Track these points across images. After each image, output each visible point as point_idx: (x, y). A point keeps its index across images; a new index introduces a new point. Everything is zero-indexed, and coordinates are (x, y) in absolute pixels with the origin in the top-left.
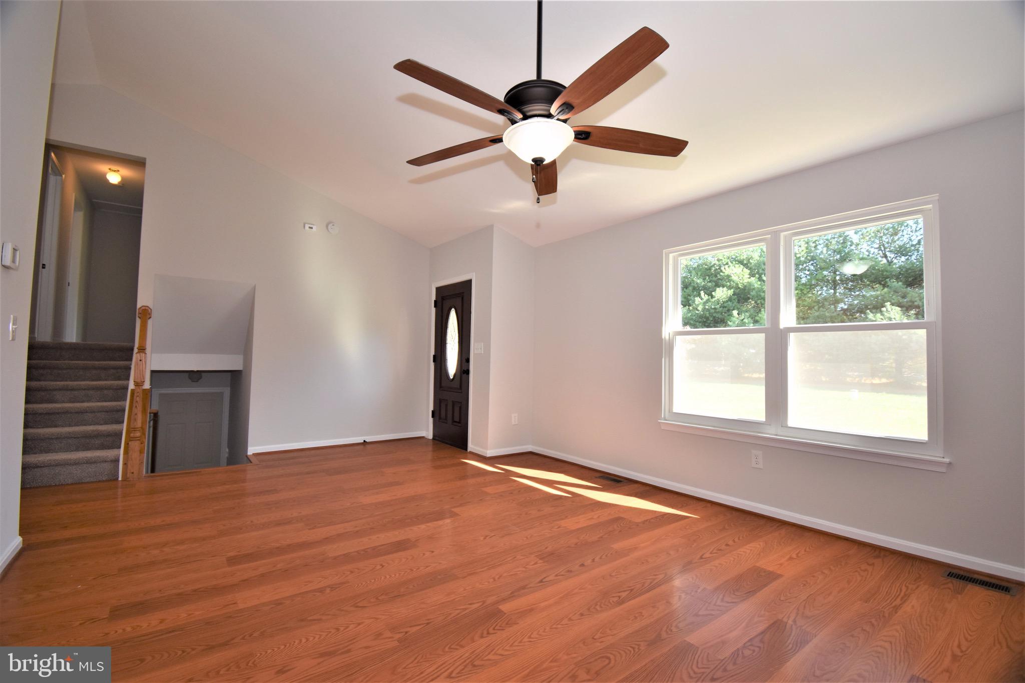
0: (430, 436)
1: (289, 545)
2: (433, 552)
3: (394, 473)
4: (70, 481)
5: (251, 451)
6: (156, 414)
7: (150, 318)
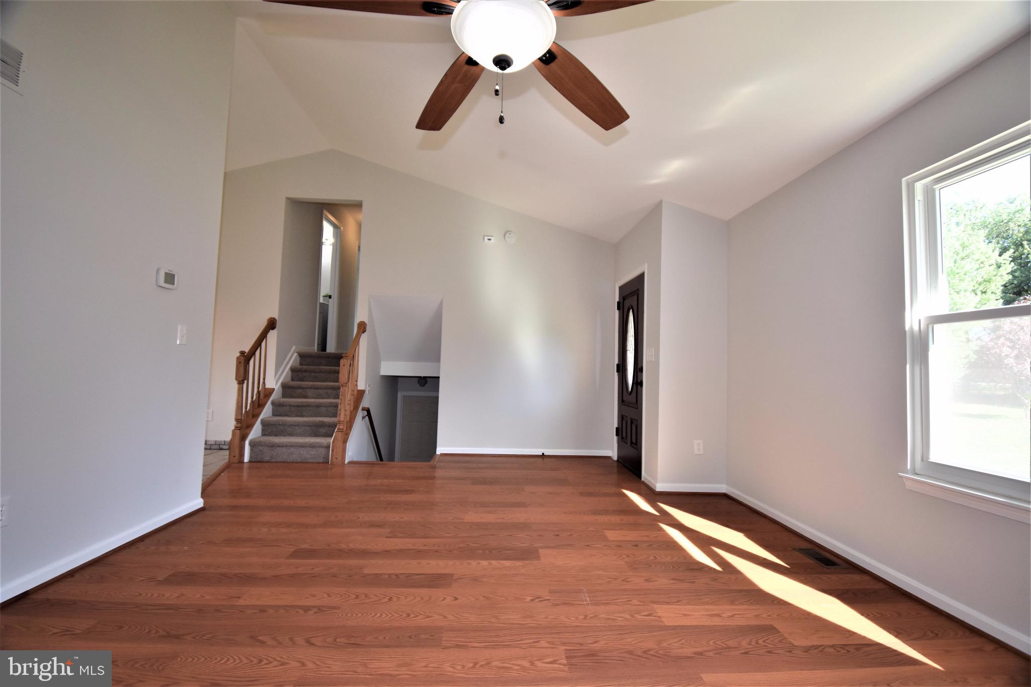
0: (615, 458)
1: (351, 550)
2: (456, 599)
3: (532, 493)
4: (299, 460)
5: (440, 450)
6: (368, 411)
7: (365, 331)
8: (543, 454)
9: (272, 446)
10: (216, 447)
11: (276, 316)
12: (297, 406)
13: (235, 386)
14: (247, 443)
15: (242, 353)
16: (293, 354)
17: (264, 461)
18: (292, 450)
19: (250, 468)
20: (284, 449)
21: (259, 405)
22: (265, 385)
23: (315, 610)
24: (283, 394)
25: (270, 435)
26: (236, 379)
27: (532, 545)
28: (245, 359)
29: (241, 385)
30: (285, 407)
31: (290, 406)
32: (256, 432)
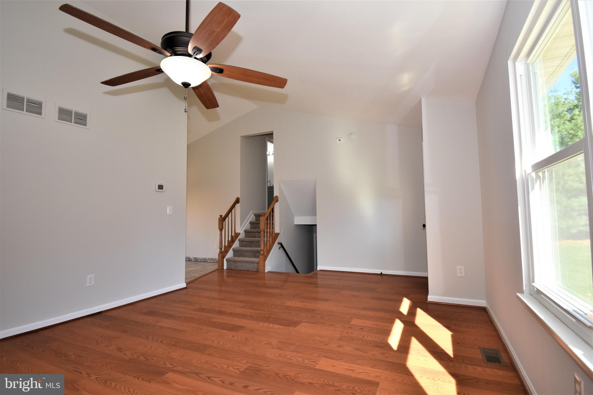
4: (246, 269)
5: (319, 268)
6: (281, 244)
7: (278, 201)
8: (381, 273)
9: (235, 262)
10: (203, 261)
11: (239, 196)
12: (249, 242)
13: (218, 232)
14: (225, 260)
15: (221, 216)
16: (251, 215)
17: (233, 269)
18: (243, 264)
19: (227, 272)
20: (240, 264)
21: (233, 241)
22: (235, 231)
23: (177, 331)
24: (245, 236)
25: (236, 256)
26: (219, 229)
27: (302, 320)
28: (222, 219)
29: (221, 232)
30: (244, 242)
31: (246, 242)
32: (230, 254)
